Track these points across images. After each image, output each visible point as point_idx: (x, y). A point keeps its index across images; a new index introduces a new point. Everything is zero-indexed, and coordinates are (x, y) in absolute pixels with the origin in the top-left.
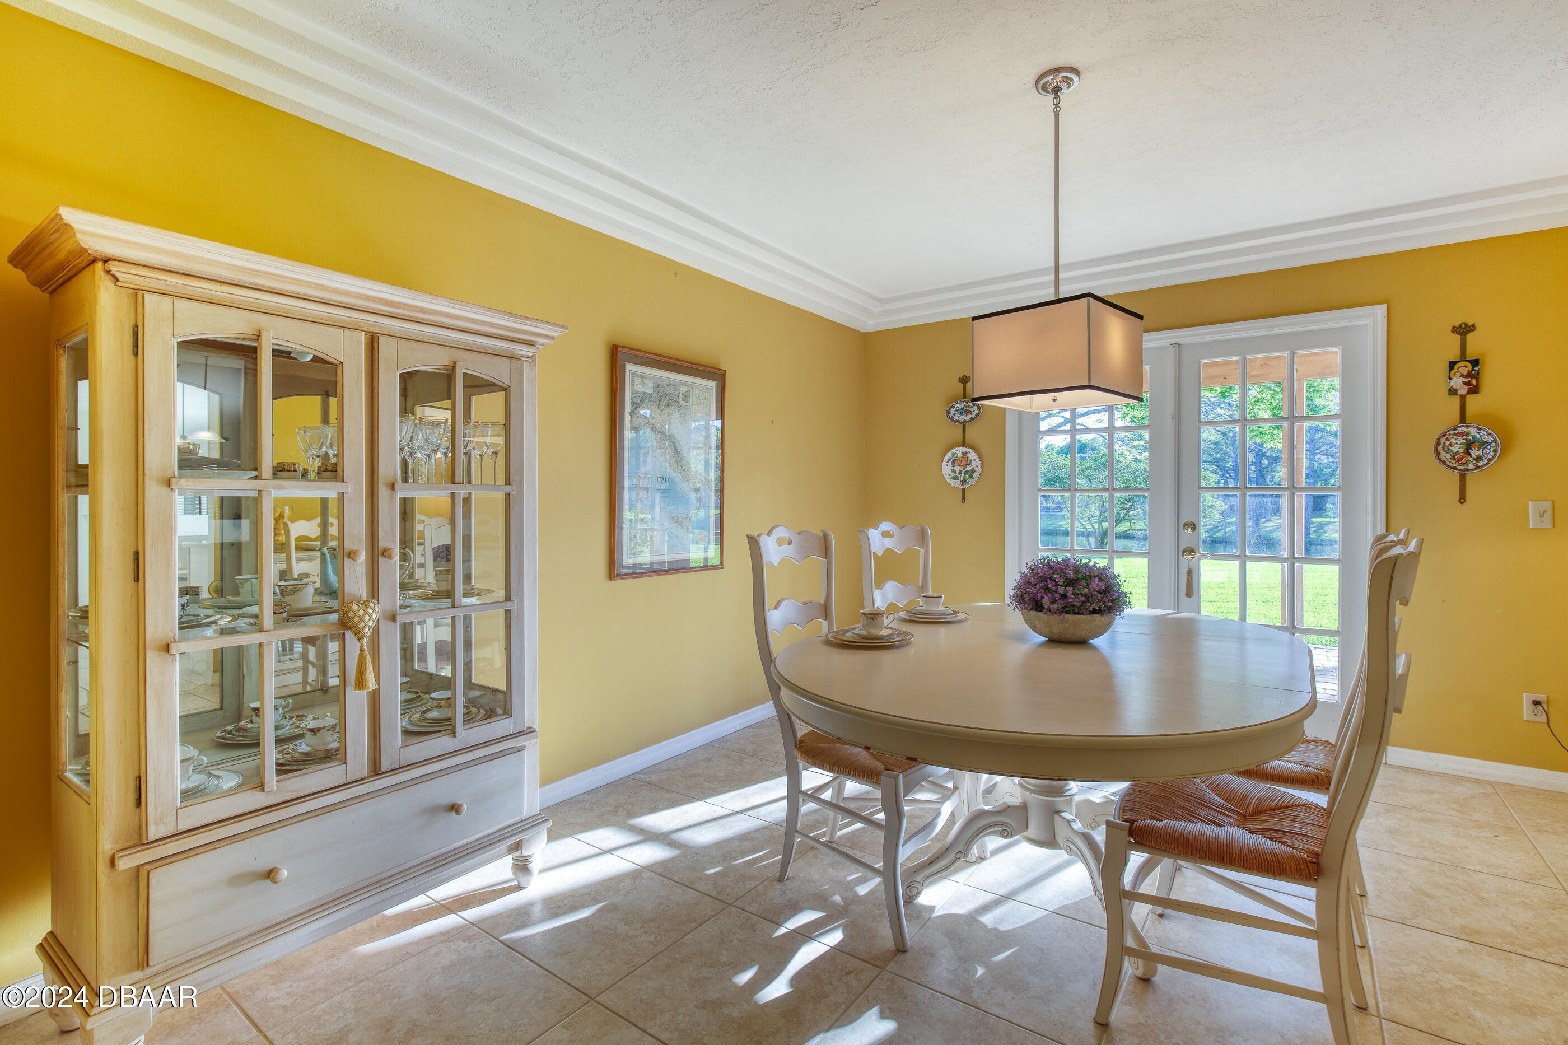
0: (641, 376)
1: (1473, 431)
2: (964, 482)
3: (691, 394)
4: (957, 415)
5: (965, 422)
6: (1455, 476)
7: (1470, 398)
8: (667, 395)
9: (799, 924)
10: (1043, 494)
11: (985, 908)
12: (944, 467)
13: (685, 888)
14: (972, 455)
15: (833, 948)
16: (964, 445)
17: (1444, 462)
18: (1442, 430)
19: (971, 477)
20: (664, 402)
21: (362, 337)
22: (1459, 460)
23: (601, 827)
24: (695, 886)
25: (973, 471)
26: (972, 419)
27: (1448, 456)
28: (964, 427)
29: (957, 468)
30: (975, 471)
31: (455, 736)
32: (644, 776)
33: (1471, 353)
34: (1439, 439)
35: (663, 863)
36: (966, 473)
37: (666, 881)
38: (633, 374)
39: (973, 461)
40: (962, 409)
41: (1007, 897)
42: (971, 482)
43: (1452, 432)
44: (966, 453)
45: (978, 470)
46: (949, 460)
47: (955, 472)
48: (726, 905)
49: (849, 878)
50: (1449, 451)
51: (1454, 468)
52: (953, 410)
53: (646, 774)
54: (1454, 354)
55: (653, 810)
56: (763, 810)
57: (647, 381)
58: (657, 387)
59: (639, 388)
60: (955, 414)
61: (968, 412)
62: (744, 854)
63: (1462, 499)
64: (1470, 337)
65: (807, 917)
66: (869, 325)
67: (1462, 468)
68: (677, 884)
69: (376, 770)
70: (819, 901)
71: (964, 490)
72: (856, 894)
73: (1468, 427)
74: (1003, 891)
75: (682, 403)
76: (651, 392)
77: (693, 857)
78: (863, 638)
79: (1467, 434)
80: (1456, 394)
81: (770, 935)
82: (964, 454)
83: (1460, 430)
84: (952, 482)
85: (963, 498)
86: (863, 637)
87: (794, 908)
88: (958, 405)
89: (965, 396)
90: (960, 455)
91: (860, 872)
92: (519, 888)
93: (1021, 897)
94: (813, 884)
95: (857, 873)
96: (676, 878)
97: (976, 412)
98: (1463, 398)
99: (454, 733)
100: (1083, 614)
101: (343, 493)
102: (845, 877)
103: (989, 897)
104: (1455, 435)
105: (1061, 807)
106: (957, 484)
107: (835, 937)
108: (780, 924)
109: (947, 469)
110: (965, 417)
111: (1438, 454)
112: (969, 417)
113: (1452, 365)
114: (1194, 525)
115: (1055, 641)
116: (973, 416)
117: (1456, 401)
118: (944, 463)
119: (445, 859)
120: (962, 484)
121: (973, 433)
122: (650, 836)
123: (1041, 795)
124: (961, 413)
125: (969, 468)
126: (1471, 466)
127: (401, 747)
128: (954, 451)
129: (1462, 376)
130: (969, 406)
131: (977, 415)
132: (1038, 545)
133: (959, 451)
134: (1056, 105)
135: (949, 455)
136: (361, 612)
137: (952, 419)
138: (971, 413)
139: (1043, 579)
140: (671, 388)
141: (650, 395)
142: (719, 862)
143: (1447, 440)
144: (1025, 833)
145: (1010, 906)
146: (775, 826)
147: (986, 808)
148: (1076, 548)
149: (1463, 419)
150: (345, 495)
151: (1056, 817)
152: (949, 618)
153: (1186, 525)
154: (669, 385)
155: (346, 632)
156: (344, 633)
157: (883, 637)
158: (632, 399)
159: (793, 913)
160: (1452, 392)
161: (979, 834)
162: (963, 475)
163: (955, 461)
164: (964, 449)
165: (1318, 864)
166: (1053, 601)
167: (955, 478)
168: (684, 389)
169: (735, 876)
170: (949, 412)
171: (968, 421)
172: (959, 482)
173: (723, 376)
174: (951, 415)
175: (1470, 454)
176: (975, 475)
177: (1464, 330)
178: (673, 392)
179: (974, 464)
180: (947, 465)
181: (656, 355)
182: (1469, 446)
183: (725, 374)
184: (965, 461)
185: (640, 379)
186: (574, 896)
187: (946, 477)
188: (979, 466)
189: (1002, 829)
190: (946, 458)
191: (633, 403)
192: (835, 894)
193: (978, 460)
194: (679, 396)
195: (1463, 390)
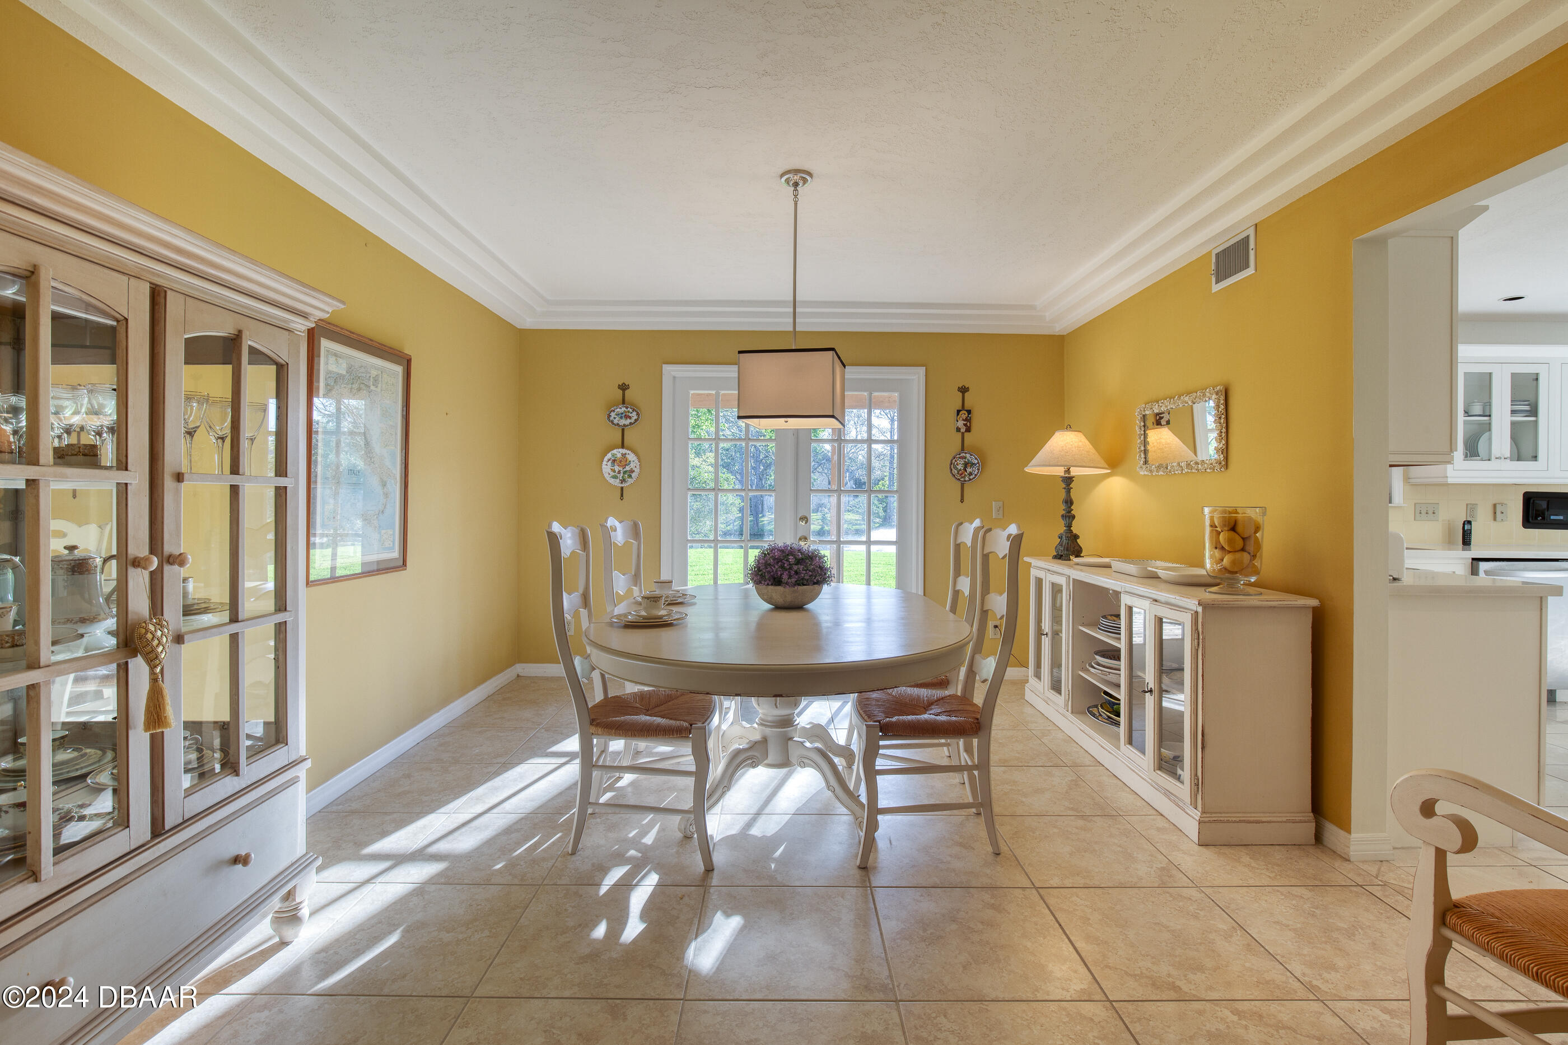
0: (336, 355)
1: (968, 456)
2: (623, 481)
3: (380, 379)
4: (617, 419)
5: (625, 425)
6: (959, 484)
7: (966, 434)
8: (359, 378)
9: (616, 879)
10: (694, 493)
11: (749, 825)
12: (604, 466)
13: (484, 886)
14: (631, 457)
15: (656, 885)
16: (623, 447)
17: (954, 475)
18: (953, 455)
19: (630, 476)
20: (356, 386)
21: (146, 289)
22: (961, 475)
23: (333, 865)
24: (493, 881)
25: (632, 471)
26: (631, 424)
27: (956, 472)
28: (623, 430)
29: (617, 468)
30: (634, 471)
31: (238, 775)
32: (341, 806)
33: (967, 406)
34: (952, 461)
35: (440, 874)
36: (625, 472)
37: (459, 887)
38: (328, 351)
39: (632, 462)
40: (622, 414)
41: (758, 814)
42: (630, 481)
43: (958, 456)
44: (625, 454)
45: (637, 470)
46: (609, 460)
47: (614, 471)
48: (538, 887)
49: (631, 835)
50: (956, 468)
51: (959, 479)
52: (613, 414)
53: (338, 805)
54: (959, 406)
55: (384, 834)
56: (507, 806)
57: (340, 361)
58: (350, 369)
59: (333, 367)
60: (615, 418)
61: (627, 417)
62: (519, 844)
63: (962, 501)
64: (966, 394)
65: (616, 874)
66: (528, 322)
67: (962, 479)
68: (471, 886)
69: (158, 830)
70: (619, 858)
71: (622, 488)
72: (646, 845)
73: (966, 453)
74: (754, 810)
75: (372, 388)
76: (344, 373)
77: (469, 860)
78: (646, 619)
79: (965, 458)
80: (960, 431)
81: (598, 895)
82: (624, 455)
83: (962, 455)
84: (612, 481)
85: (622, 495)
86: (644, 618)
87: (604, 870)
88: (618, 410)
89: (624, 402)
90: (619, 456)
91: (636, 829)
92: (283, 944)
93: (767, 810)
94: (604, 848)
95: (634, 830)
96: (466, 881)
97: (636, 417)
98: (963, 434)
99: (235, 771)
100: (808, 585)
101: (126, 484)
102: (627, 835)
103: (747, 818)
104: (959, 458)
105: (791, 735)
106: (616, 483)
107: (653, 879)
108: (599, 885)
109: (606, 468)
110: (623, 422)
111: (951, 470)
112: (628, 422)
113: (958, 412)
114: (807, 518)
115: (779, 608)
116: (632, 421)
117: (959, 435)
118: (605, 463)
119: (225, 925)
120: (622, 483)
121: (630, 436)
122: (399, 859)
123: (777, 728)
124: (621, 418)
125: (628, 468)
126: (967, 479)
127: (185, 798)
128: (615, 451)
129: (963, 420)
130: (629, 412)
131: (636, 420)
132: (687, 537)
133: (618, 452)
134: (796, 196)
135: (609, 456)
136: (159, 633)
137: (612, 422)
138: (630, 418)
139: (778, 560)
140: (362, 370)
141: (344, 376)
142: (499, 857)
143: (956, 461)
144: (765, 762)
145: (762, 820)
146: (531, 815)
147: (741, 747)
148: (719, 538)
149: (963, 449)
150: (129, 487)
151: (790, 742)
152: (680, 600)
153: (801, 519)
154: (361, 367)
155: (129, 660)
156: (127, 663)
157: (661, 617)
158: (326, 379)
159: (604, 873)
160: (958, 430)
161: (737, 769)
162: (622, 475)
163: (614, 461)
164: (624, 451)
165: (978, 723)
166: (790, 577)
167: (615, 477)
168: (374, 373)
169: (526, 862)
170: (609, 416)
171: (628, 425)
172: (618, 481)
173: (409, 361)
174: (612, 418)
175: (966, 471)
176: (633, 475)
177: (963, 390)
178: (364, 375)
179: (632, 465)
180: (607, 465)
181: (351, 332)
182: (966, 465)
183: (411, 359)
184: (624, 461)
185: (334, 358)
186: (363, 930)
187: (606, 475)
188: (638, 467)
189: (751, 761)
190: (606, 459)
191: (327, 385)
192: (628, 851)
193: (637, 461)
194: (369, 380)
195: (963, 430)
